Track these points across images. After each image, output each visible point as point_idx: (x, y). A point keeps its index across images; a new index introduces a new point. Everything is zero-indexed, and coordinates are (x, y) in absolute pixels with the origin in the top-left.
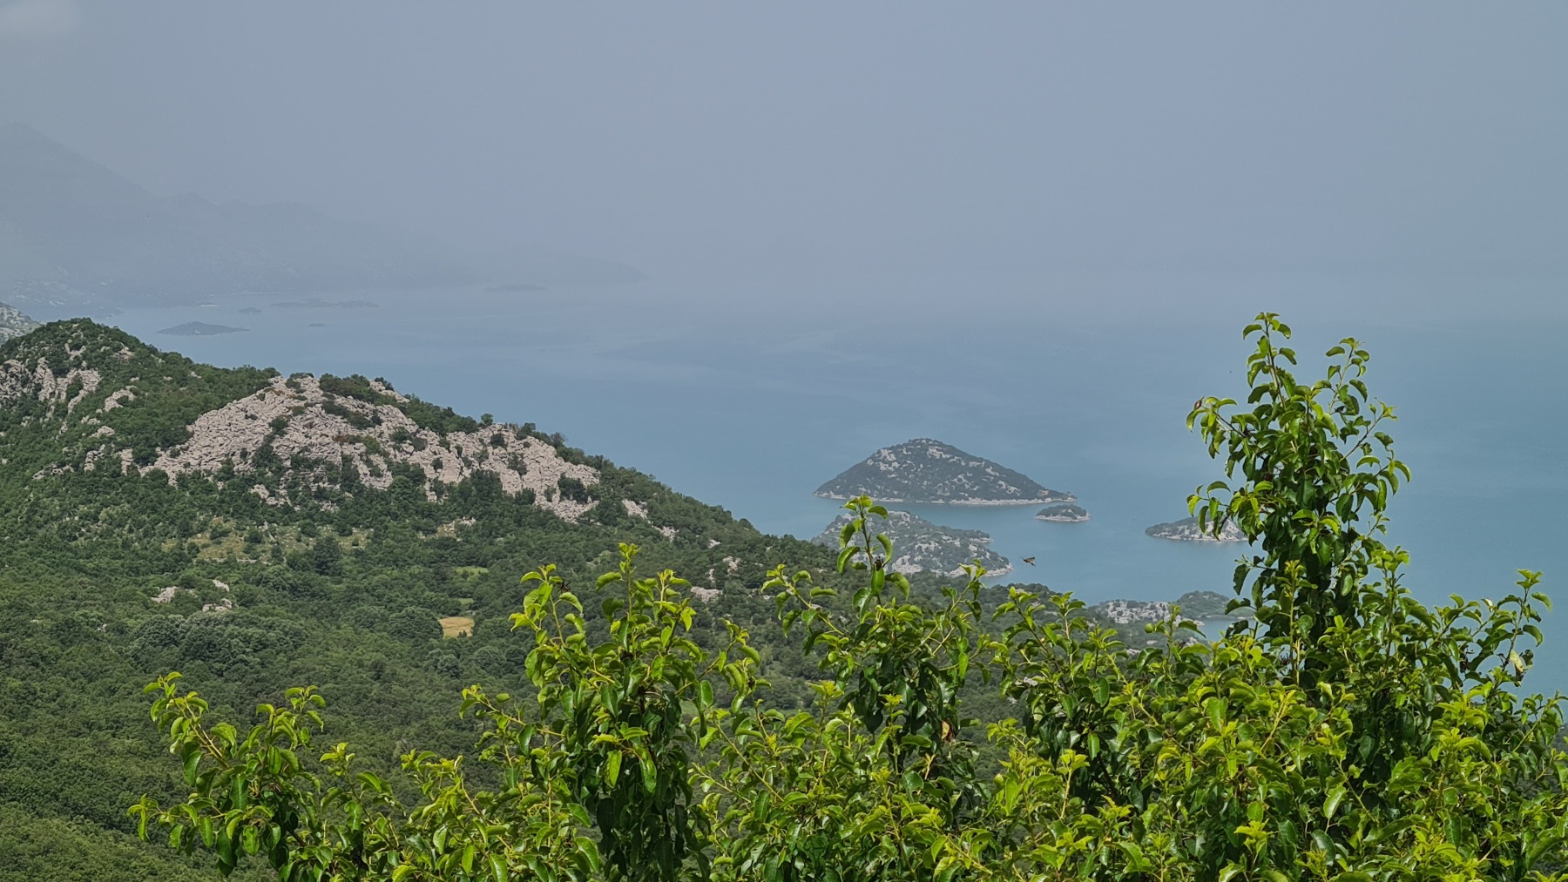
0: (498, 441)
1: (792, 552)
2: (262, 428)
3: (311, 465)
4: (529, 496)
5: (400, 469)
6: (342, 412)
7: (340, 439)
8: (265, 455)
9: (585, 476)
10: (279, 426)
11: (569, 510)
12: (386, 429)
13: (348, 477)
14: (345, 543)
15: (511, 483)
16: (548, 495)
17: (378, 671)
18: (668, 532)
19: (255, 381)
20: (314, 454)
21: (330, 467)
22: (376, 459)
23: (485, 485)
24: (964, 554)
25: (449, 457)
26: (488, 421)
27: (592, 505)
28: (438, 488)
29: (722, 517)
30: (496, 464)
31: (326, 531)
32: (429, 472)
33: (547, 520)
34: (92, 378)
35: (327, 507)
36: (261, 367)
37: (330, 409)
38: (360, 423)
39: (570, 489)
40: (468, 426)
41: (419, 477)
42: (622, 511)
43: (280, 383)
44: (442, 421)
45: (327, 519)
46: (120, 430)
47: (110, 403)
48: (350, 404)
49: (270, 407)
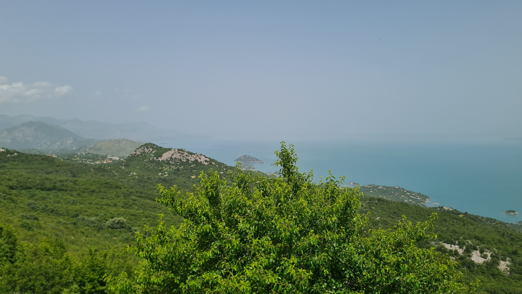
0: (198, 156)
1: (231, 168)
2: (171, 155)
3: (176, 159)
4: (201, 162)
5: (186, 159)
6: (180, 153)
7: (180, 156)
8: (171, 158)
9: (208, 160)
10: (173, 155)
11: (206, 164)
12: (185, 155)
13: (181, 160)
14: (180, 168)
15: (199, 161)
16: (204, 162)
17: (184, 182)
18: (217, 166)
19: (170, 149)
20: (177, 158)
21: (179, 159)
22: (184, 158)
23: (196, 161)
24: (250, 168)
25: (192, 158)
26: (197, 154)
27: (209, 163)
28: (191, 161)
29: (223, 164)
30: (197, 158)
32: (190, 160)
33: (203, 165)
34: (151, 149)
35: (178, 164)
36: (170, 148)
37: (179, 152)
38: (182, 154)
39: (206, 161)
40: (194, 154)
41: (189, 160)
42: (212, 163)
43: (173, 150)
44: (191, 154)
45: (178, 165)
46: (155, 155)
47: (153, 152)
49: (172, 152)
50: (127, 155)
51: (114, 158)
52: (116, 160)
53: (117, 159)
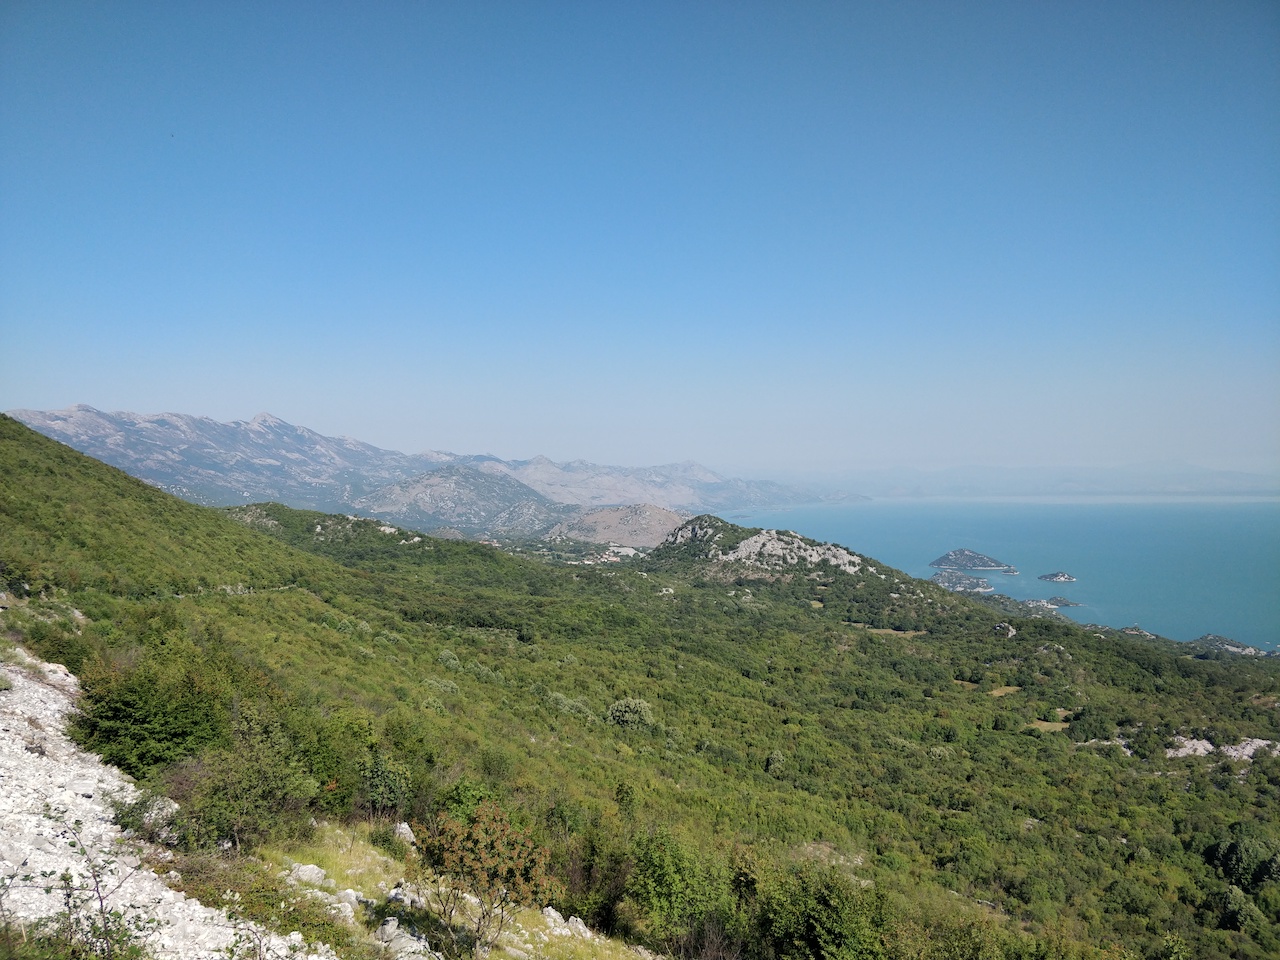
0: (829, 549)
1: (921, 582)
2: (760, 545)
3: (773, 556)
4: (838, 566)
5: (800, 557)
6: (782, 540)
7: (783, 549)
8: (760, 554)
9: (857, 560)
10: (764, 545)
11: (851, 570)
12: (796, 545)
13: (785, 560)
14: (783, 579)
15: (833, 562)
16: (845, 565)
17: (793, 617)
18: (883, 577)
19: (757, 532)
20: (774, 553)
21: (779, 556)
22: (793, 554)
23: (825, 562)
25: (814, 554)
26: (826, 543)
27: (857, 568)
28: (811, 562)
29: (898, 572)
30: (828, 555)
31: (778, 575)
32: (809, 559)
33: (844, 573)
34: (710, 531)
35: (777, 568)
36: (758, 528)
37: (779, 540)
38: (787, 543)
39: (852, 563)
40: (820, 545)
41: (804, 559)
42: (867, 570)
43: (764, 532)
44: (812, 543)
45: (778, 571)
46: (719, 546)
47: (716, 538)
48: (786, 538)
49: (762, 539)
50: (655, 544)
51: (624, 551)
52: (628, 556)
53: (631, 552)
